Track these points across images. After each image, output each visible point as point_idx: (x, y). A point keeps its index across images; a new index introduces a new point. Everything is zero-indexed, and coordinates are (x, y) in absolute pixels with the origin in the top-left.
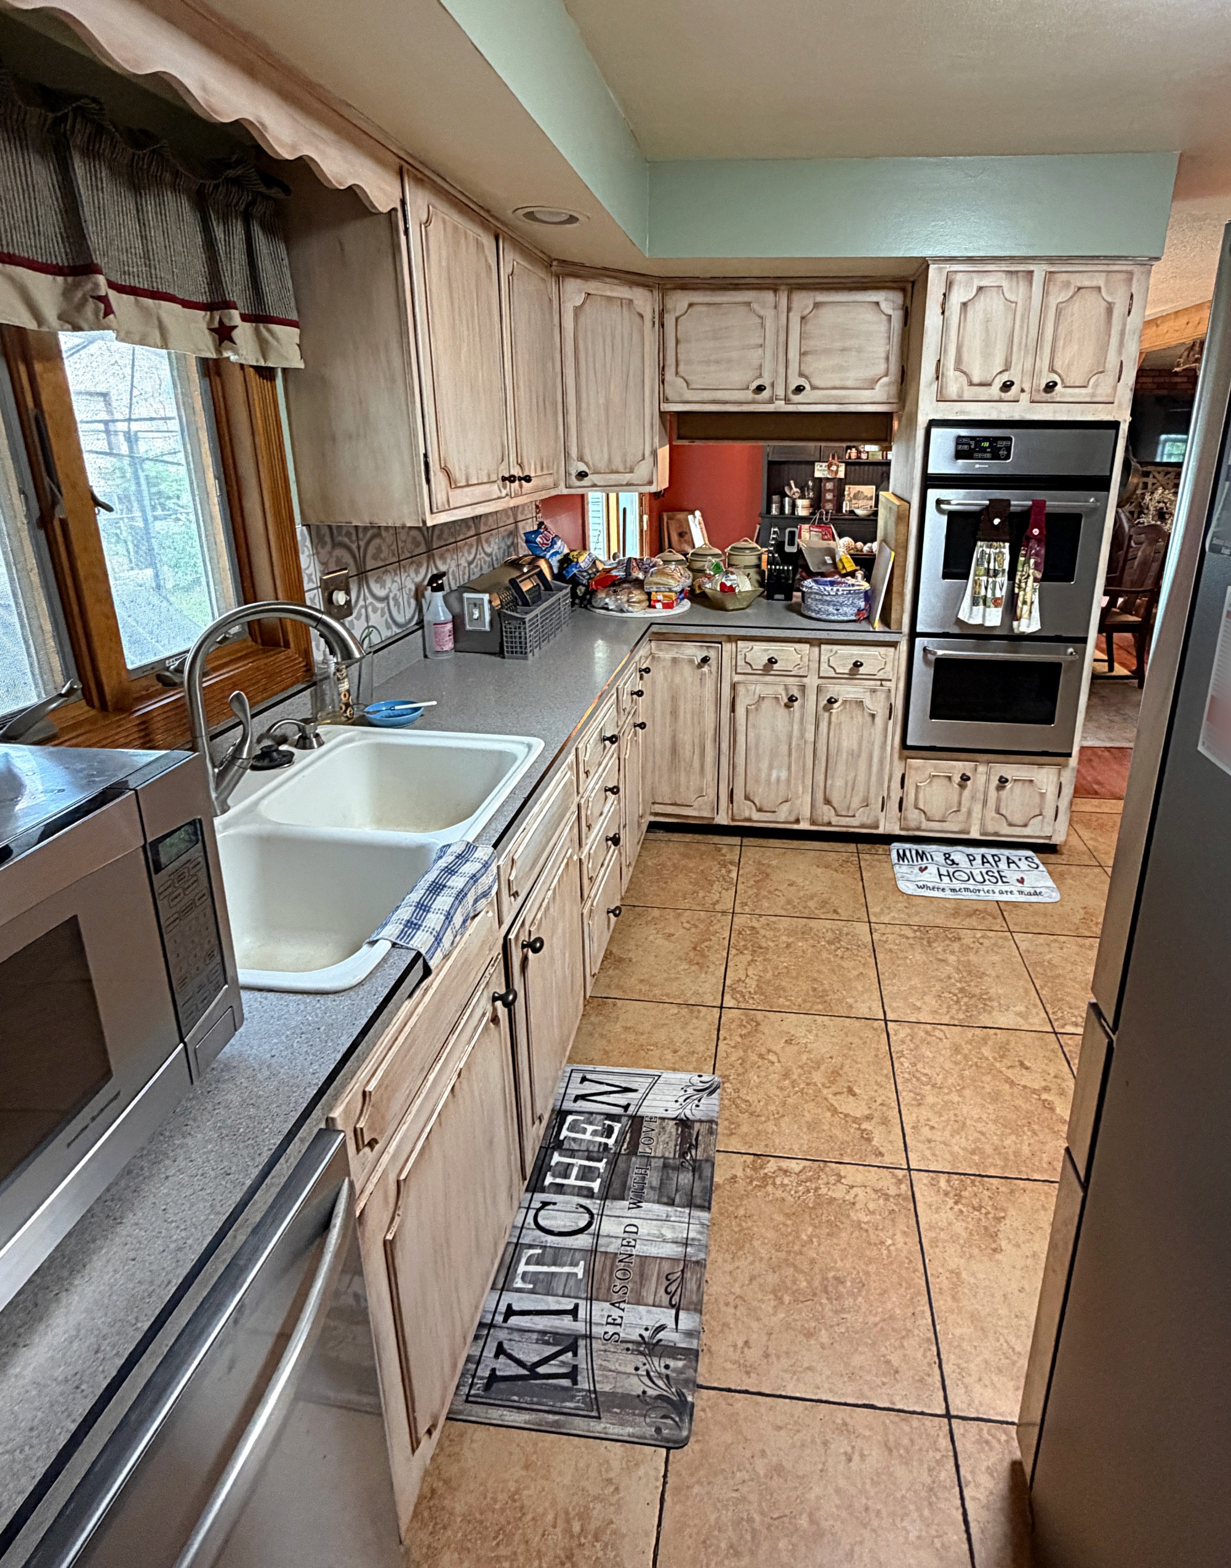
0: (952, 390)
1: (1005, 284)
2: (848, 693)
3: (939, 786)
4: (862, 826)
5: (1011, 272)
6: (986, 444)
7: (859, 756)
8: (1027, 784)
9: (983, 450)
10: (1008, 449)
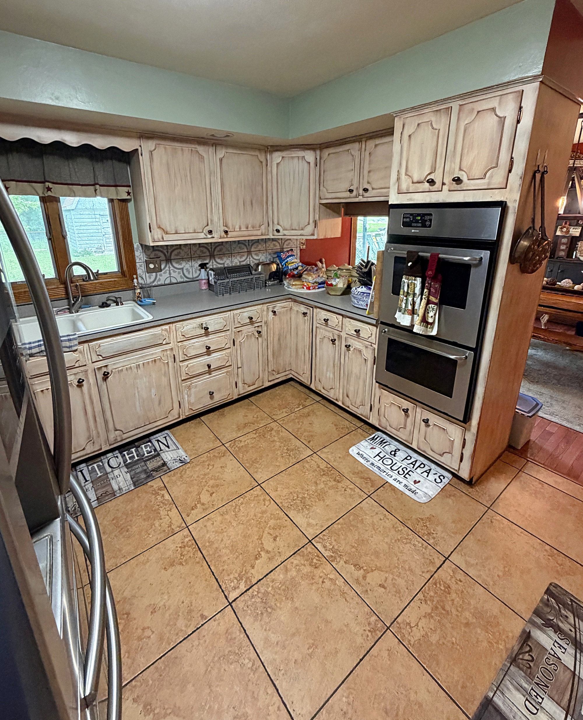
0: (404, 187)
1: (433, 119)
2: (356, 345)
3: (394, 409)
4: (361, 415)
5: (437, 111)
6: (419, 218)
7: (359, 378)
8: (442, 430)
9: (417, 221)
10: (431, 220)
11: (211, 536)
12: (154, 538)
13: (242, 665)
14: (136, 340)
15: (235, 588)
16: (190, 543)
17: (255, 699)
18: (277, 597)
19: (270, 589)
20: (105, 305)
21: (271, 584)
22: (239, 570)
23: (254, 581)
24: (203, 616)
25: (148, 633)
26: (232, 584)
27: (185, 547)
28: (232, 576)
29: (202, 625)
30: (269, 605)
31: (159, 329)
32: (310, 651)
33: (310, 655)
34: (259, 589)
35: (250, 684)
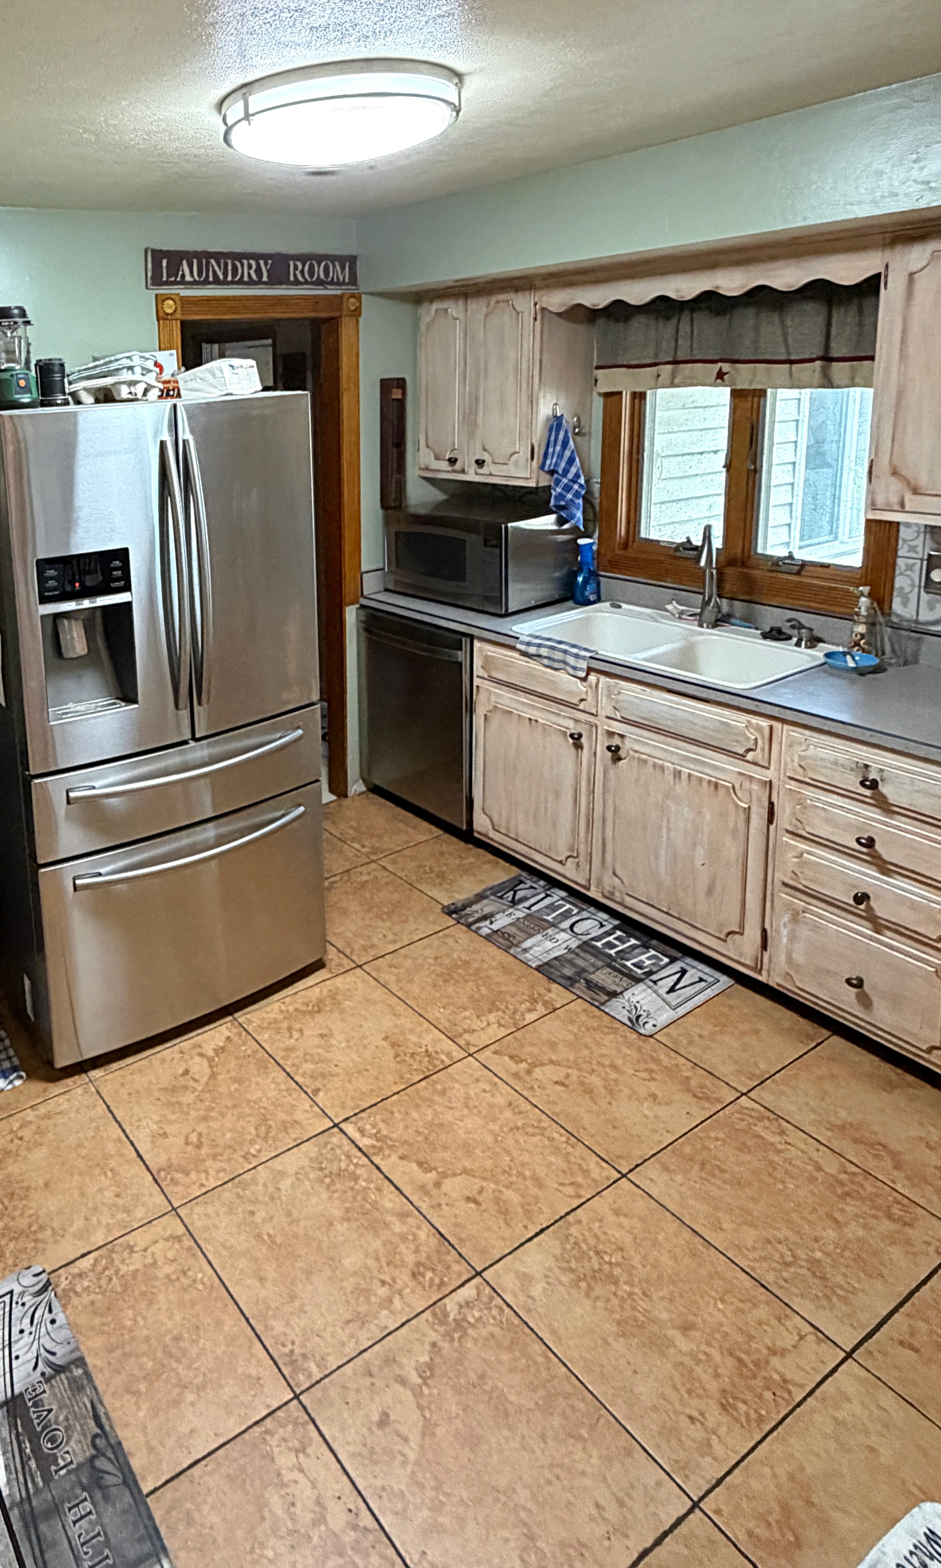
11: (458, 1091)
12: (438, 1015)
13: (252, 1142)
14: (686, 715)
15: (362, 1131)
16: (437, 1063)
17: (215, 1157)
18: (350, 1193)
19: (364, 1184)
20: (775, 634)
21: (372, 1186)
22: (394, 1135)
23: (377, 1160)
24: (317, 1091)
25: (296, 1035)
26: (368, 1127)
27: (429, 1056)
28: (382, 1125)
29: (306, 1092)
30: (336, 1180)
31: (744, 717)
32: (265, 1237)
33: (259, 1236)
34: (363, 1166)
35: (231, 1151)
